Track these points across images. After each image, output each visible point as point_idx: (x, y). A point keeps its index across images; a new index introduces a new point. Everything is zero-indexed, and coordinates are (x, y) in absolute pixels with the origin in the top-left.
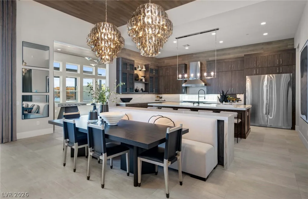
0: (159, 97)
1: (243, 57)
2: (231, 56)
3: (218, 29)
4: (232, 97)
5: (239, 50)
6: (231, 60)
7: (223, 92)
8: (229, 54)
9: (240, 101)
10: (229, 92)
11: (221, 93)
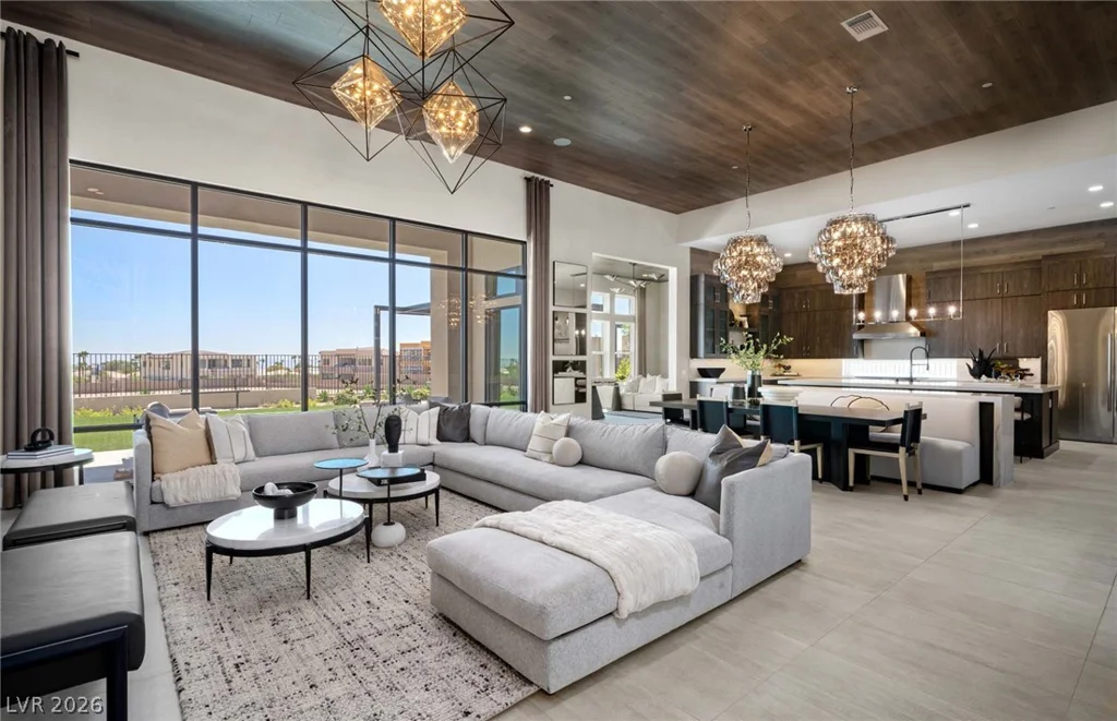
0: (784, 367)
1: (1040, 261)
2: (1001, 257)
3: (968, 206)
4: (1005, 366)
5: (1026, 240)
6: (1001, 270)
7: (981, 353)
8: (995, 252)
9: (1028, 377)
10: (997, 354)
11: (977, 354)
